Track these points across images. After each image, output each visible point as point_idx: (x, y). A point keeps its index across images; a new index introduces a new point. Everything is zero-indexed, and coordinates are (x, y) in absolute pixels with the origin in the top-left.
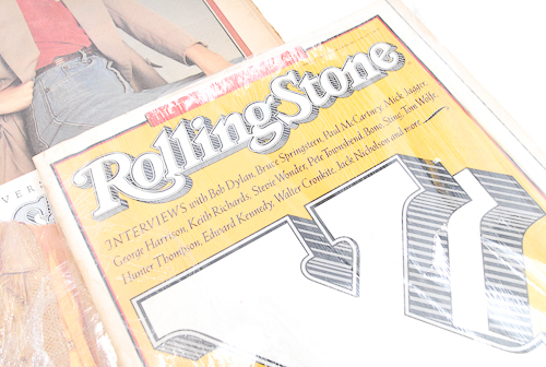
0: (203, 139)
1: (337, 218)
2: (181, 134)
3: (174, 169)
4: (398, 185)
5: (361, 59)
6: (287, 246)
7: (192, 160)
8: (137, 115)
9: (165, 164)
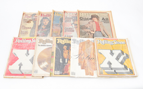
0: (107, 42)
1: (114, 51)
2: (105, 41)
3: (104, 43)
4: (120, 52)
5: (122, 42)
6: (109, 51)
7: (105, 43)
8: (103, 38)
9: (103, 42)
